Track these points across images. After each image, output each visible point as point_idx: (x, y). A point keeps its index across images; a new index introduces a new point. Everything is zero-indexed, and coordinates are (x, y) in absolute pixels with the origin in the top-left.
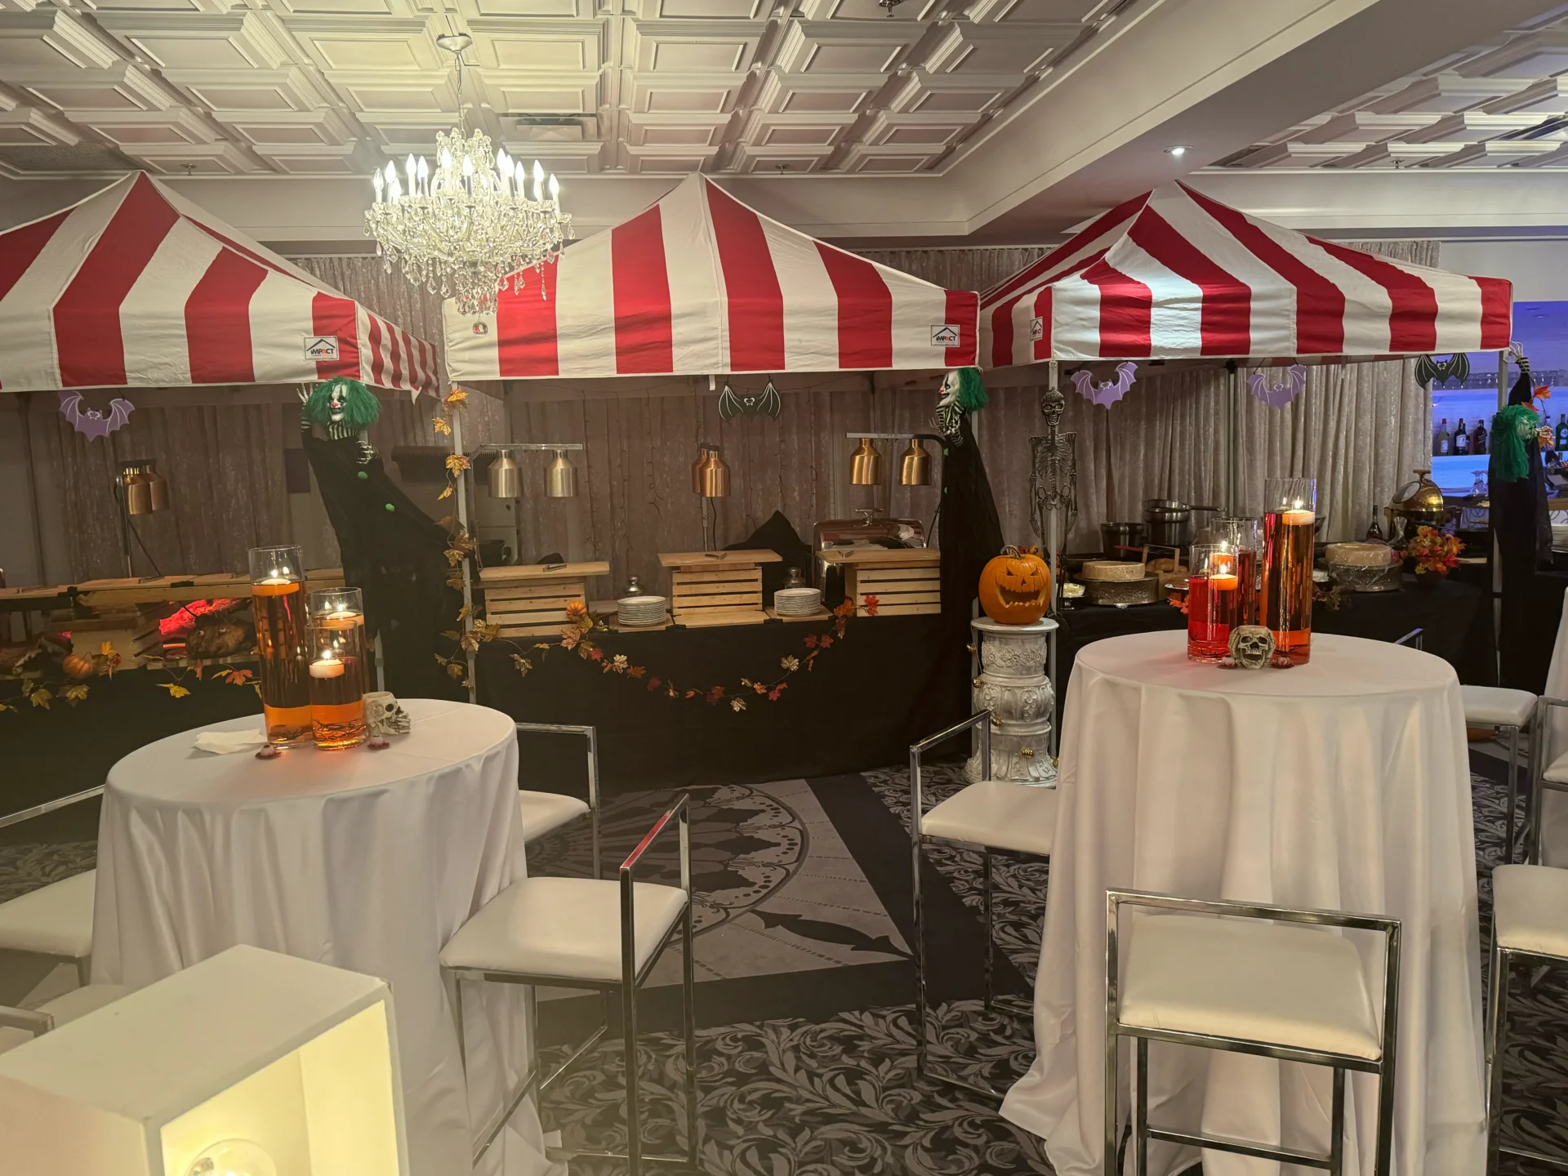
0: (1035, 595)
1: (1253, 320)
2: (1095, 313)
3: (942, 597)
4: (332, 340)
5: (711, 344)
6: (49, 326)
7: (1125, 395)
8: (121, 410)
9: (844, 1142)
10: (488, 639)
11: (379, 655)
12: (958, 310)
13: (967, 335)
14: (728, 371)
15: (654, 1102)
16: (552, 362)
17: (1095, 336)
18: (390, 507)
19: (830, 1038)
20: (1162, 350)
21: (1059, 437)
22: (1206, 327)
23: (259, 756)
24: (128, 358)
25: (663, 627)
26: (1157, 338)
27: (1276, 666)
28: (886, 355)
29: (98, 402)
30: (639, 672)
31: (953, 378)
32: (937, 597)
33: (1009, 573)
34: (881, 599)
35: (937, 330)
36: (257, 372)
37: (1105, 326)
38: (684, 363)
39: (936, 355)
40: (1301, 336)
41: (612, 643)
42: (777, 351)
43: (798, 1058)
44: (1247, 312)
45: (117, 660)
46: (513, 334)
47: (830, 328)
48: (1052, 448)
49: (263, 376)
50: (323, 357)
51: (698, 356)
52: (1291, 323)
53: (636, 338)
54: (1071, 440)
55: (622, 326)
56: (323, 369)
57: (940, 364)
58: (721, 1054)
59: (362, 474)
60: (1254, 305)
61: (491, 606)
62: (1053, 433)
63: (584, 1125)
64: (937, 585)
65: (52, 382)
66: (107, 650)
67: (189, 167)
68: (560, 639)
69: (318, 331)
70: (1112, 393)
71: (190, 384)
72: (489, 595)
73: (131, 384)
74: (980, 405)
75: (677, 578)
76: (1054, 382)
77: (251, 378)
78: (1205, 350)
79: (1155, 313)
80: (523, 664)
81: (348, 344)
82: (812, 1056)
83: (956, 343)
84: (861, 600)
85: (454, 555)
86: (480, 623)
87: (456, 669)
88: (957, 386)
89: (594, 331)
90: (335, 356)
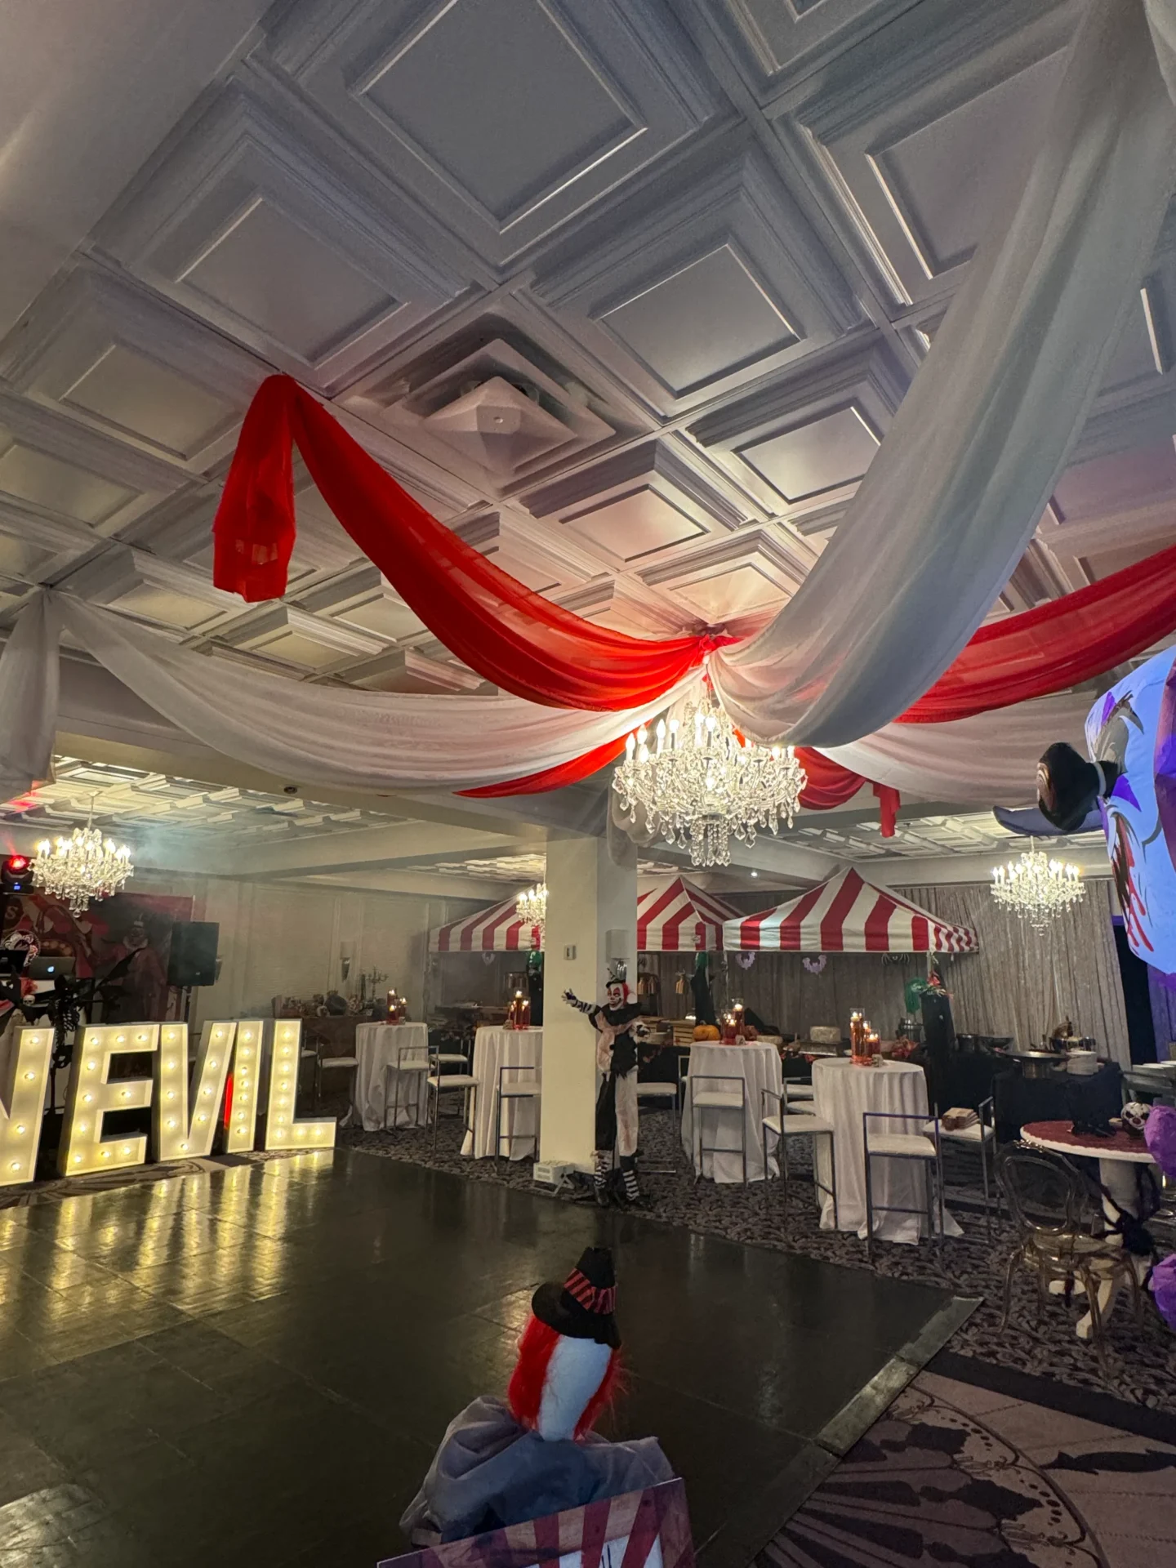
1: (802, 936)
2: (739, 933)
7: (752, 965)
17: (739, 941)
20: (764, 947)
22: (782, 938)
24: (495, 944)
26: (762, 943)
28: (676, 946)
35: (693, 939)
36: (518, 947)
37: (743, 937)
39: (692, 946)
40: (823, 943)
44: (799, 933)
52: (819, 937)
60: (802, 930)
69: (533, 936)
70: (748, 963)
71: (506, 950)
73: (494, 950)
76: (725, 958)
77: (516, 949)
78: (782, 947)
79: (761, 933)
83: (699, 942)
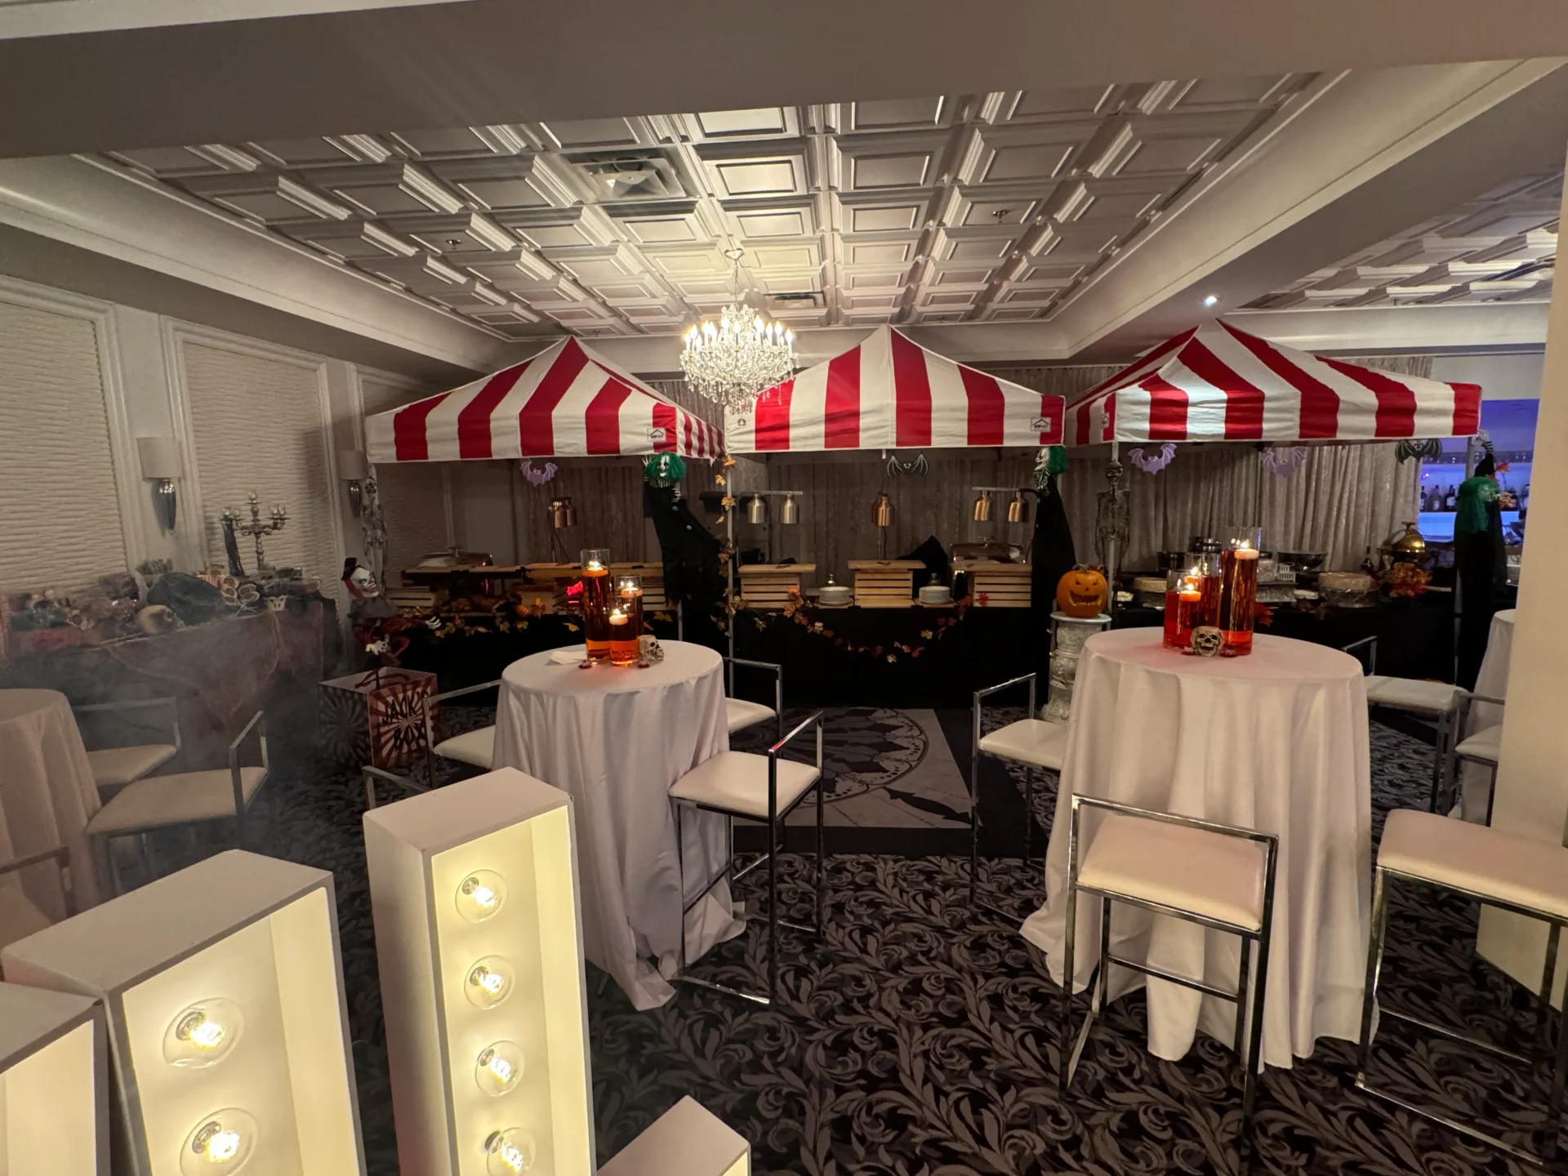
0: (1096, 598)
1: (1266, 415)
2: (1147, 410)
3: (1032, 596)
4: (663, 430)
5: (884, 430)
6: (516, 423)
7: (1167, 466)
8: (551, 469)
9: (915, 935)
10: (741, 608)
11: (680, 613)
12: (1050, 408)
13: (1056, 424)
14: (894, 447)
15: (803, 893)
16: (786, 441)
17: (1146, 426)
18: (689, 527)
19: (919, 870)
20: (1195, 435)
21: (1119, 493)
22: (1228, 420)
23: (581, 667)
24: (555, 440)
25: (846, 607)
26: (1191, 427)
27: (1224, 655)
28: (999, 437)
29: (539, 465)
30: (829, 634)
31: (1045, 452)
32: (1028, 596)
33: (1078, 583)
34: (990, 596)
35: (1034, 421)
36: (622, 448)
37: (1153, 419)
38: (866, 442)
39: (1034, 437)
40: (1303, 426)
41: (814, 614)
42: (926, 434)
43: (896, 880)
44: (1261, 409)
45: (543, 608)
46: (763, 425)
47: (962, 420)
48: (1113, 500)
49: (625, 450)
50: (658, 440)
51: (875, 437)
52: (1296, 417)
53: (835, 427)
54: (1126, 495)
55: (830, 418)
56: (657, 446)
57: (1036, 443)
58: (848, 871)
59: (675, 508)
60: (1266, 405)
61: (744, 588)
62: (1114, 491)
63: (760, 901)
64: (1029, 589)
65: (517, 454)
66: (538, 602)
67: (596, 332)
68: (783, 610)
69: (655, 424)
70: (1157, 464)
71: (586, 455)
72: (743, 582)
73: (557, 455)
74: (1062, 471)
75: (858, 576)
76: (1115, 456)
77: (618, 451)
78: (1228, 435)
79: (1191, 410)
80: (761, 624)
81: (671, 432)
82: (905, 880)
83: (1048, 429)
84: (976, 596)
85: (723, 557)
86: (737, 598)
87: (722, 625)
88: (1047, 458)
89: (812, 422)
90: (663, 439)
